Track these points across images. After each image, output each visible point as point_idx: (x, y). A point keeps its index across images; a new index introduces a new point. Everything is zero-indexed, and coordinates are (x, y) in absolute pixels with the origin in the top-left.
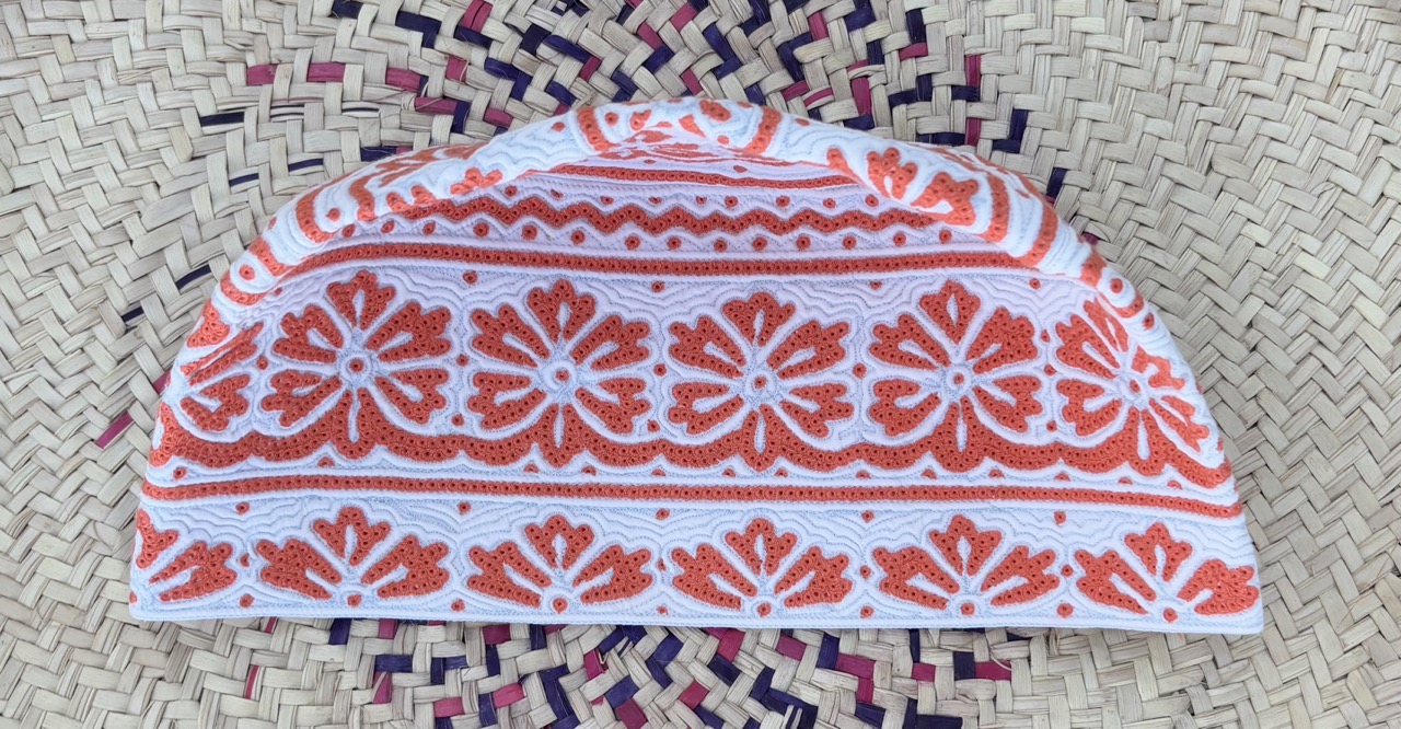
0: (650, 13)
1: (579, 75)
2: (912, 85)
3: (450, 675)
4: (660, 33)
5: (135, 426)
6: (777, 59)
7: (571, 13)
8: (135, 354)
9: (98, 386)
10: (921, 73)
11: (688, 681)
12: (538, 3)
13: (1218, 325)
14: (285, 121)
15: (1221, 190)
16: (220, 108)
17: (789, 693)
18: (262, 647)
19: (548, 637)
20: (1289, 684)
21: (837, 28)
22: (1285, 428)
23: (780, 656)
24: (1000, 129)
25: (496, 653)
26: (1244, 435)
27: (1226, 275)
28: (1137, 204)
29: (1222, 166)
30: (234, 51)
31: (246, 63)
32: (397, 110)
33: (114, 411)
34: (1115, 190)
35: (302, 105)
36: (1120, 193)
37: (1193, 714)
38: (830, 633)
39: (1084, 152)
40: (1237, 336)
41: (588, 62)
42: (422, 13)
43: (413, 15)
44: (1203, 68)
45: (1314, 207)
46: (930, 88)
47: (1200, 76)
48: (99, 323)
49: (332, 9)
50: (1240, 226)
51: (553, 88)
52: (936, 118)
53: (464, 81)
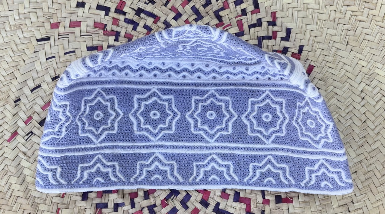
0: (175, 3)
1: (153, 22)
2: (255, 22)
3: (120, 209)
4: (178, 9)
5: (19, 135)
6: (214, 15)
7: (150, 4)
8: (18, 113)
9: (7, 123)
10: (258, 18)
11: (193, 207)
12: (140, 1)
13: (352, 92)
14: (63, 40)
15: (351, 50)
16: (43, 36)
17: (225, 210)
18: (61, 202)
19: (149, 195)
20: (378, 201)
21: (232, 5)
22: (374, 122)
23: (222, 199)
24: (283, 34)
25: (134, 201)
26: (361, 125)
27: (354, 76)
28: (326, 55)
29: (351, 43)
30: (46, 19)
31: (50, 22)
32: (98, 35)
33: (12, 131)
34: (319, 51)
35: (68, 35)
36: (321, 52)
37: (349, 211)
38: (237, 191)
39: (309, 40)
40: (358, 94)
41: (156, 18)
42: (105, 5)
43: (102, 6)
44: (344, 13)
45: (380, 55)
46: (262, 23)
47: (344, 15)
48: (7, 103)
49: (77, 5)
50: (357, 61)
51: (145, 27)
52: (264, 32)
53: (118, 25)
